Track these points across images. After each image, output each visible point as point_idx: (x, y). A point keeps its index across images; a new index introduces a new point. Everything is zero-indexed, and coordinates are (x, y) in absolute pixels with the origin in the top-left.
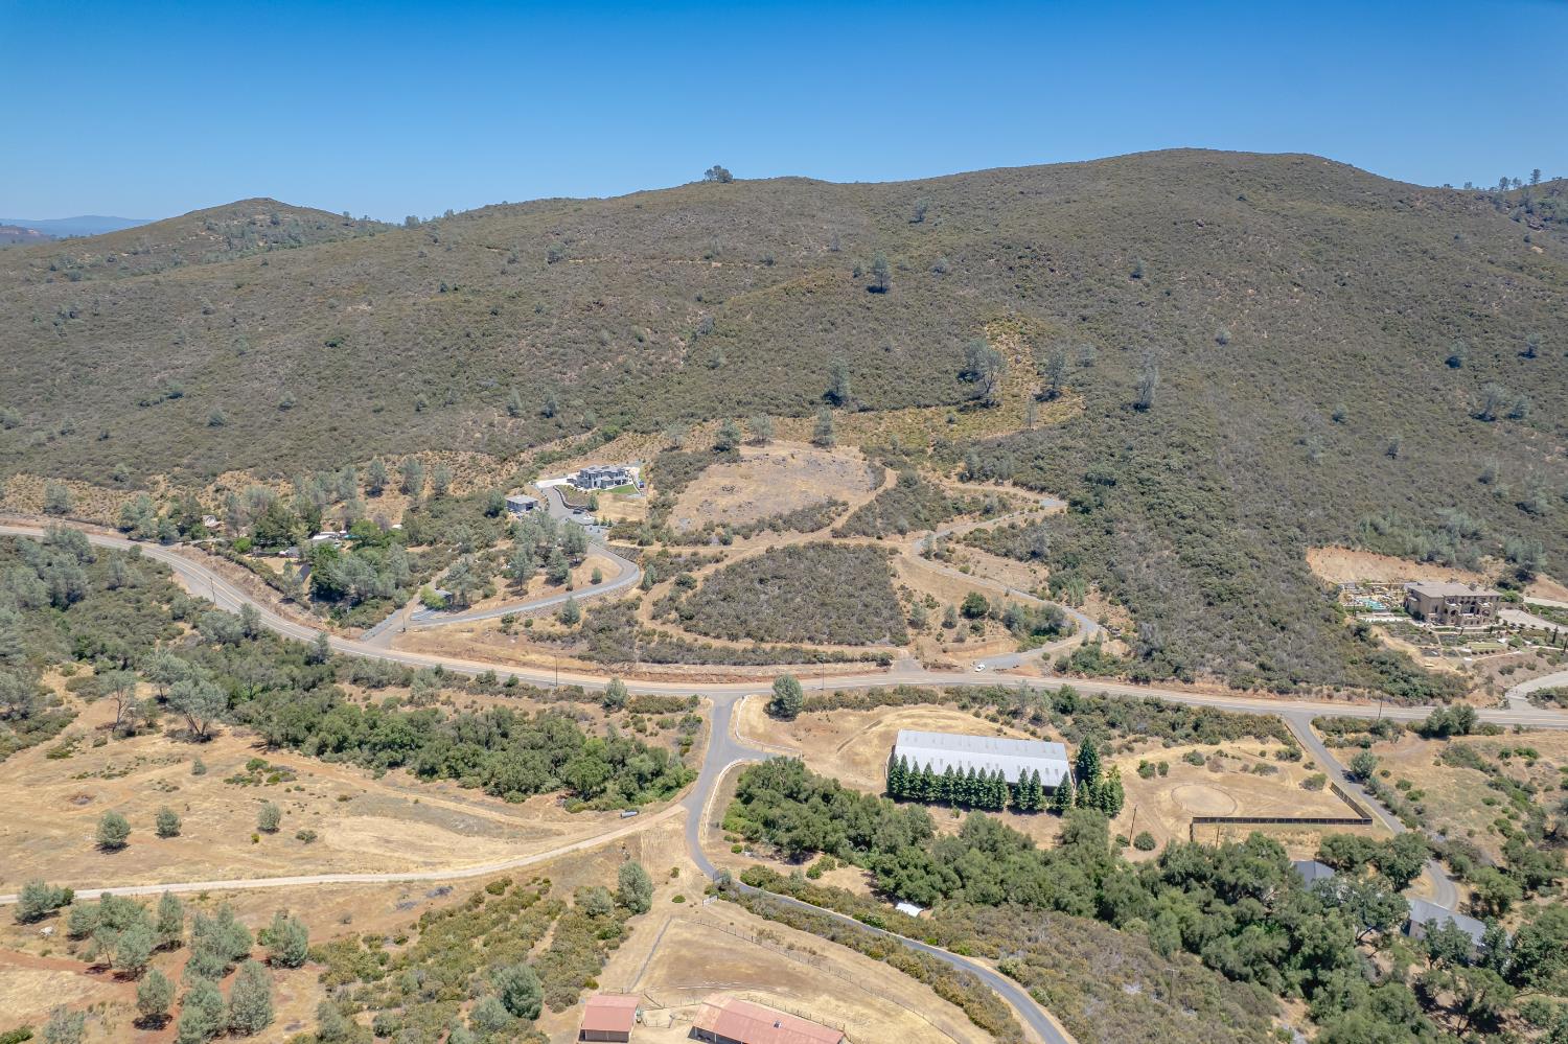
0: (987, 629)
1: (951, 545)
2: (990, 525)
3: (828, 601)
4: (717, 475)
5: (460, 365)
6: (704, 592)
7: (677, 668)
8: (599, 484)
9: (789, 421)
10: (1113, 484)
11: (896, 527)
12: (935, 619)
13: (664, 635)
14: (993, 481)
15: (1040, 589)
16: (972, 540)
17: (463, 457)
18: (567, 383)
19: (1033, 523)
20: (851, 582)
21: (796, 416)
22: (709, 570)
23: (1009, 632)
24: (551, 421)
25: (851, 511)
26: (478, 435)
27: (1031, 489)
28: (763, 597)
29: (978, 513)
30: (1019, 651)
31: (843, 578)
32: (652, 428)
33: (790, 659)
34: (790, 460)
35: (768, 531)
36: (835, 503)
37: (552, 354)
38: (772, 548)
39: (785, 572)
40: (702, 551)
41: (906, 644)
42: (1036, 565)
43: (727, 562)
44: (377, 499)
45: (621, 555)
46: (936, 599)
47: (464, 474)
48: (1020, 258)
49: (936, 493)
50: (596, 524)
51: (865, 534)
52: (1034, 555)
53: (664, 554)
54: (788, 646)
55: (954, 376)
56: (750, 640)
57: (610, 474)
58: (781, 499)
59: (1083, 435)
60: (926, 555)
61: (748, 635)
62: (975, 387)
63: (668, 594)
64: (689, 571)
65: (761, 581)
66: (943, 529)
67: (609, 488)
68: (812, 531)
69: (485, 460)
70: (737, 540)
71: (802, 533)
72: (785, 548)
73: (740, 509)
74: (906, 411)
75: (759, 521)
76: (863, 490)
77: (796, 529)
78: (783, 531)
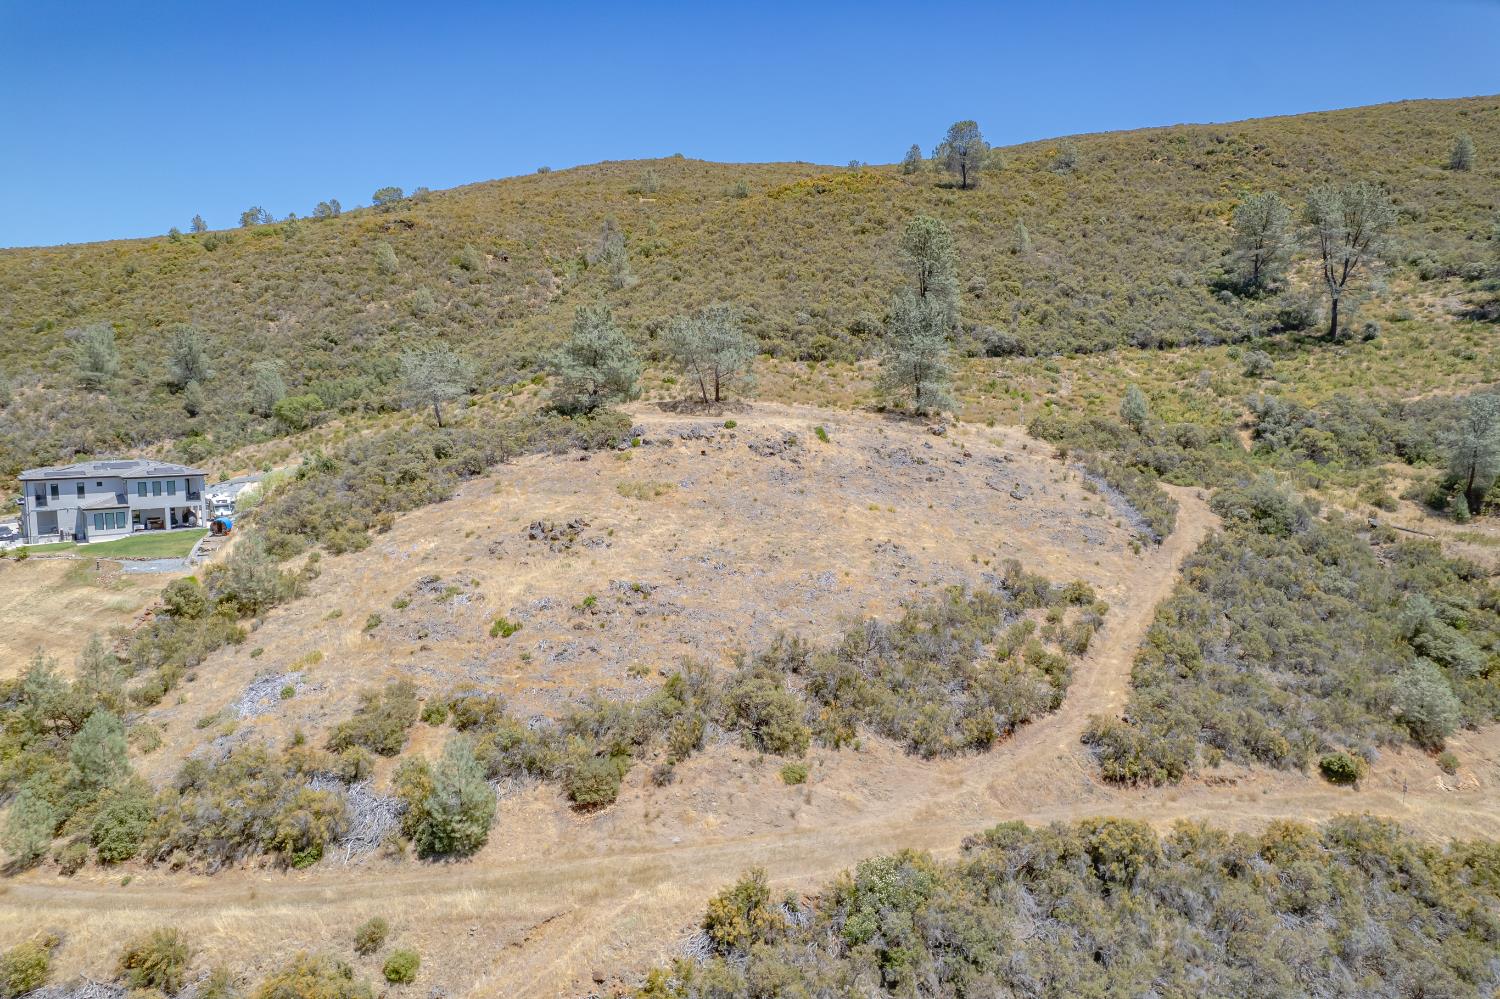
4: (530, 487)
11: (1375, 708)
18: (270, 334)
21: (814, 357)
25: (1125, 630)
34: (813, 443)
35: (725, 748)
36: (1040, 594)
37: (268, 289)
55: (1202, 291)
57: (123, 488)
58: (788, 572)
67: (95, 538)
70: (521, 826)
71: (930, 755)
72: (841, 900)
73: (587, 620)
74: (1114, 354)
75: (675, 690)
76: (1116, 548)
77: (890, 732)
78: (813, 750)
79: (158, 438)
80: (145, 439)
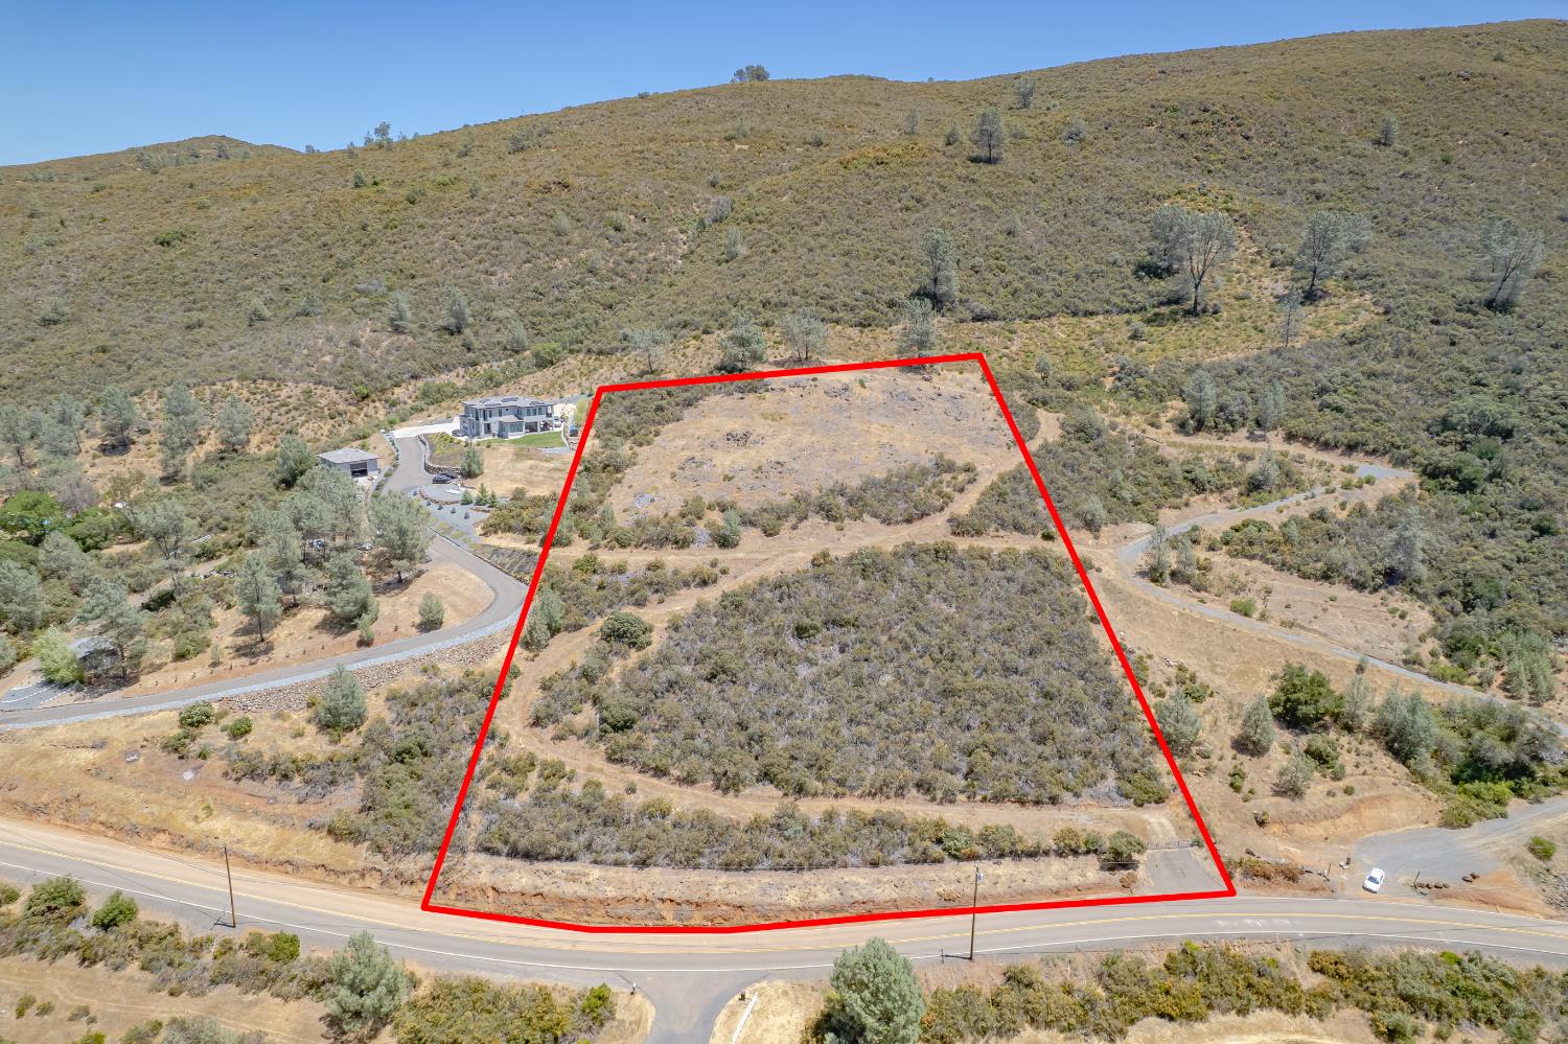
0: (1346, 759)
1: (1200, 553)
2: (1271, 513)
3: (958, 682)
4: (720, 412)
5: (342, 265)
6: (665, 659)
7: (573, 878)
8: (495, 429)
9: (854, 332)
10: (1507, 434)
11: (1077, 515)
12: (1214, 730)
13: (554, 772)
14: (1243, 432)
15: (1426, 658)
16: (1240, 542)
17: (291, 391)
18: (495, 287)
19: (1361, 511)
20: (1006, 635)
21: (863, 325)
22: (683, 603)
23: (1401, 769)
24: (457, 340)
25: (984, 482)
26: (327, 358)
27: (1326, 446)
28: (804, 671)
29: (1235, 491)
30: (1448, 824)
31: (986, 625)
32: (615, 344)
33: (875, 854)
34: (857, 389)
35: (816, 520)
36: (950, 468)
37: (479, 247)
38: (825, 555)
39: (855, 610)
40: (672, 558)
41: (1160, 800)
42: (1397, 598)
43: (726, 585)
44: (116, 459)
45: (500, 567)
46: (1203, 677)
47: (283, 419)
48: (1195, 122)
49: (1142, 453)
50: (466, 502)
51: (1018, 528)
52: (1392, 577)
53: (588, 566)
54: (869, 807)
55: (1128, 270)
56: (770, 790)
57: (518, 412)
58: (841, 457)
59: (1397, 355)
60: (1154, 574)
61: (766, 776)
62: (1166, 286)
63: (581, 661)
64: (640, 604)
65: (801, 632)
66: (1173, 521)
67: (512, 436)
68: (909, 521)
69: (327, 396)
70: (750, 538)
71: (889, 524)
72: (853, 557)
73: (760, 475)
74: (1054, 320)
75: (797, 499)
76: (1000, 446)
77: (875, 516)
78: (847, 521)
79: (455, 367)
80: (448, 368)
